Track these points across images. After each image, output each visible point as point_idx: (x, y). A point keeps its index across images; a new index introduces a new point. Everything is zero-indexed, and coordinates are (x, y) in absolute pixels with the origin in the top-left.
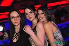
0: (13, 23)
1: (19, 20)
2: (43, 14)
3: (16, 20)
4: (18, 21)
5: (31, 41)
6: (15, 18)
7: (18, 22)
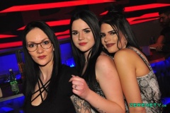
3: (40, 51)
4: (45, 53)
6: (39, 45)
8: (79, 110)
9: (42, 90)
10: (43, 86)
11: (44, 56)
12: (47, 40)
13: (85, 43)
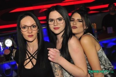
0: (24, 37)
1: (35, 31)
2: (80, 21)
3: (30, 32)
4: (33, 34)
5: (54, 69)
6: (29, 28)
7: (34, 36)
8: (56, 70)
9: (31, 58)
10: (32, 56)
11: (32, 36)
12: (35, 25)
13: (58, 28)
